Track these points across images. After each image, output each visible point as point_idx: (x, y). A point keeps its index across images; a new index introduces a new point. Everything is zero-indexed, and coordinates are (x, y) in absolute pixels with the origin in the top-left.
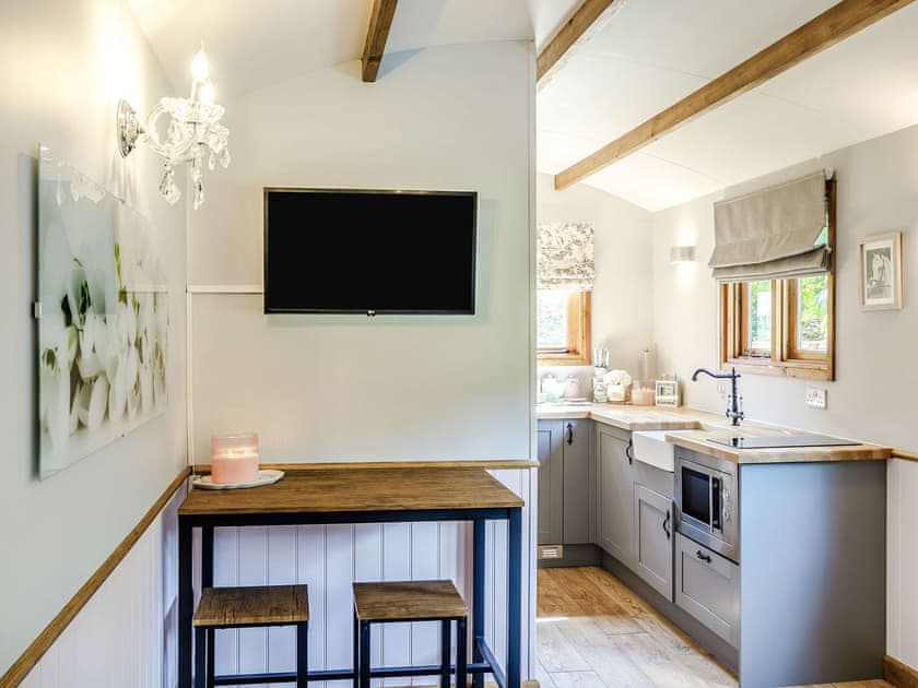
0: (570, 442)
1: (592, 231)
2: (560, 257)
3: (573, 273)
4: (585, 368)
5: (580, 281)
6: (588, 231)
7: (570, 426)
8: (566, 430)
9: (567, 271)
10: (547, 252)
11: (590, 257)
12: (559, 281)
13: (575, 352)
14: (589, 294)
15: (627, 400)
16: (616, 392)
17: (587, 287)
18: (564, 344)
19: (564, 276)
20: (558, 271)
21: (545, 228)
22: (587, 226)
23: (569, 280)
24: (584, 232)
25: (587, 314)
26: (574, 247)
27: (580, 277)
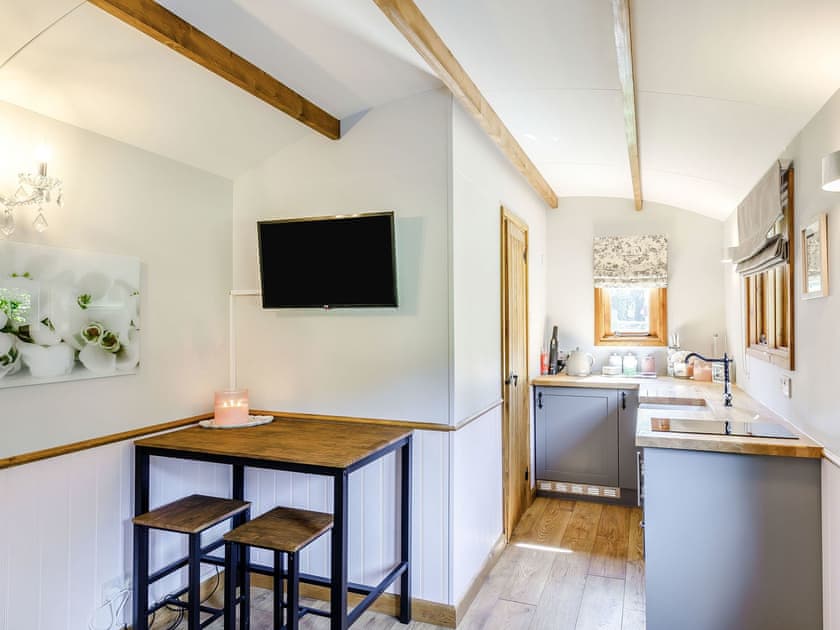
0: (624, 407)
1: (666, 241)
2: (638, 262)
3: (648, 274)
4: (661, 348)
5: (655, 280)
6: (662, 240)
7: (623, 394)
8: (620, 397)
9: (643, 272)
10: (628, 259)
11: (664, 261)
12: (637, 281)
13: (655, 336)
14: (665, 291)
15: (689, 375)
16: (682, 368)
17: (662, 285)
18: (647, 330)
19: (641, 276)
20: (636, 273)
21: (625, 240)
22: (661, 236)
23: (646, 280)
24: (658, 241)
25: (664, 306)
26: (651, 254)
27: (655, 277)
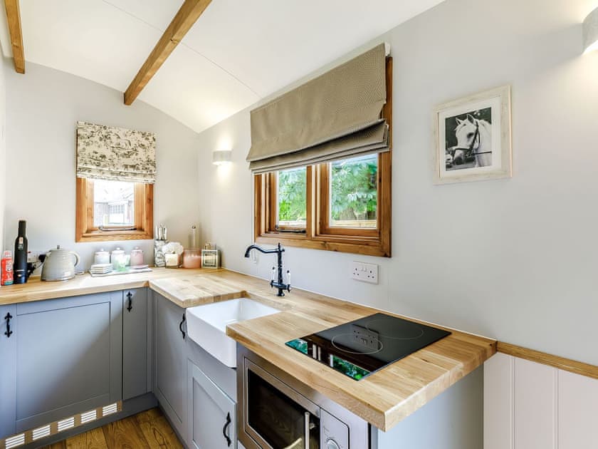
0: (129, 309)
1: (154, 140)
2: (128, 155)
3: (138, 169)
4: (149, 242)
5: (145, 176)
6: (151, 139)
7: (129, 294)
8: (126, 298)
9: (133, 167)
10: (117, 151)
11: (152, 158)
12: (126, 174)
13: (141, 229)
14: (151, 186)
15: (180, 265)
16: (172, 259)
17: (150, 180)
18: (132, 223)
19: (131, 170)
20: (126, 166)
21: (114, 131)
22: (150, 135)
23: (135, 174)
24: (147, 139)
25: (150, 200)
26: (140, 150)
27: (144, 172)
